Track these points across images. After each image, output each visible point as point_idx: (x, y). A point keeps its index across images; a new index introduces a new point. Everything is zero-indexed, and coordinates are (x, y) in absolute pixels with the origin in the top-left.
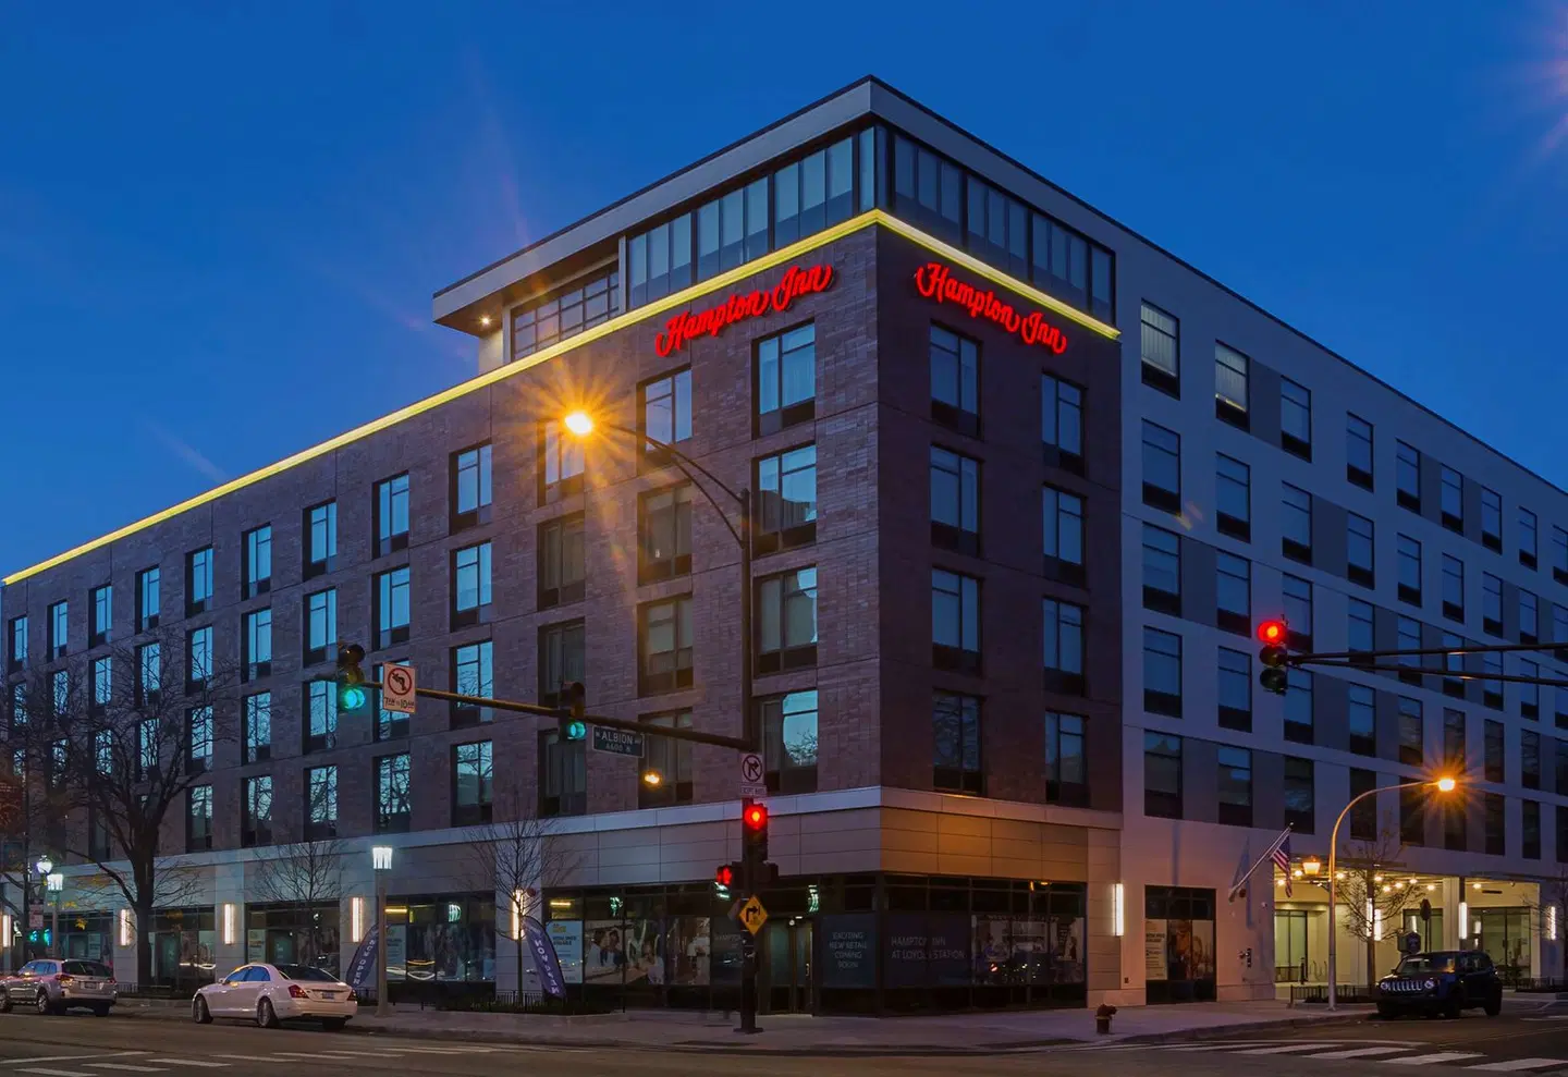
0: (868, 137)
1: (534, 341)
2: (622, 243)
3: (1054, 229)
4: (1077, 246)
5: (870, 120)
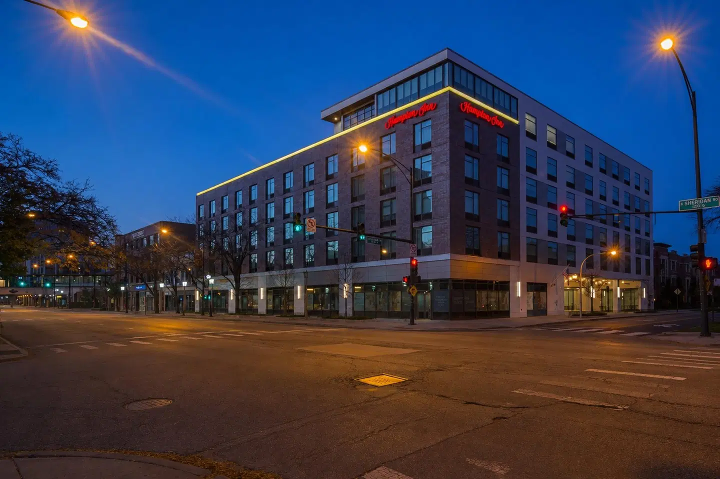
0: (447, 66)
1: (350, 125)
2: (376, 96)
3: (501, 92)
4: (507, 97)
5: (447, 60)
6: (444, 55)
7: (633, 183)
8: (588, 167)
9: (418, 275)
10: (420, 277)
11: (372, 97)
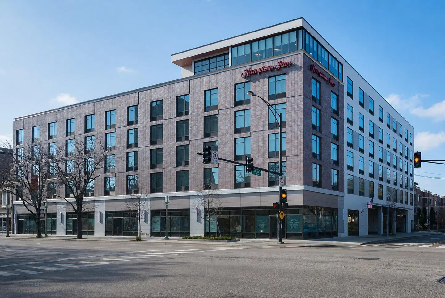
0: (300, 32)
1: (201, 70)
2: (230, 49)
3: (333, 58)
4: (337, 62)
5: (301, 28)
6: (299, 23)
7: (404, 136)
8: (380, 122)
9: (287, 203)
10: (288, 204)
11: (227, 48)
